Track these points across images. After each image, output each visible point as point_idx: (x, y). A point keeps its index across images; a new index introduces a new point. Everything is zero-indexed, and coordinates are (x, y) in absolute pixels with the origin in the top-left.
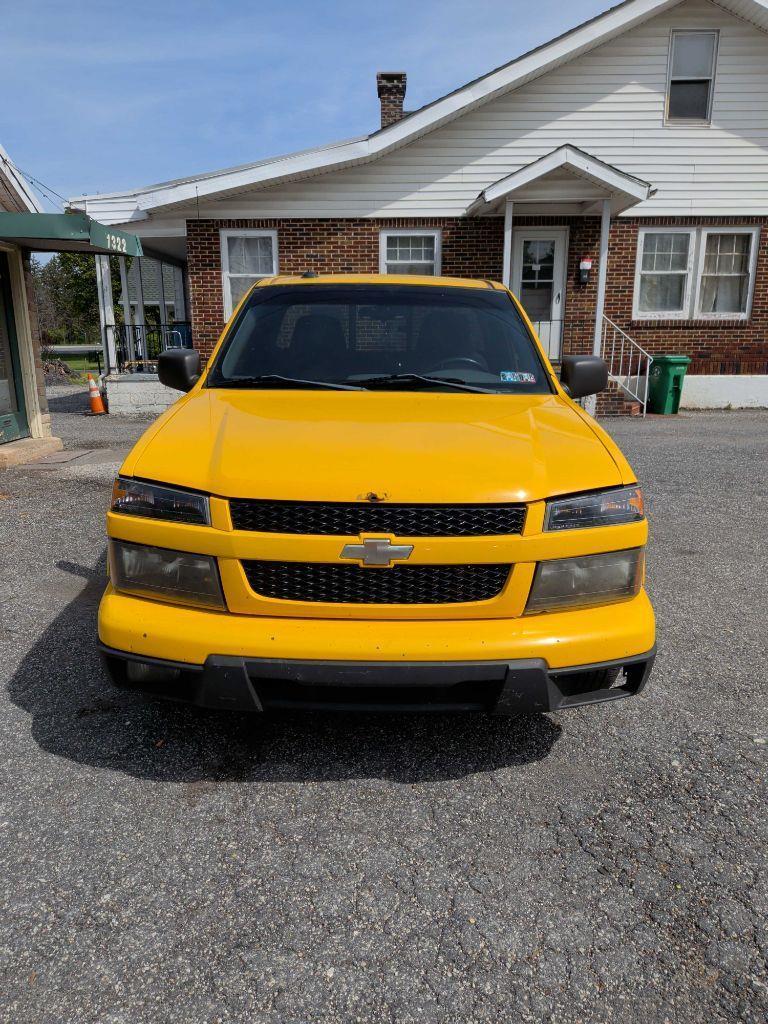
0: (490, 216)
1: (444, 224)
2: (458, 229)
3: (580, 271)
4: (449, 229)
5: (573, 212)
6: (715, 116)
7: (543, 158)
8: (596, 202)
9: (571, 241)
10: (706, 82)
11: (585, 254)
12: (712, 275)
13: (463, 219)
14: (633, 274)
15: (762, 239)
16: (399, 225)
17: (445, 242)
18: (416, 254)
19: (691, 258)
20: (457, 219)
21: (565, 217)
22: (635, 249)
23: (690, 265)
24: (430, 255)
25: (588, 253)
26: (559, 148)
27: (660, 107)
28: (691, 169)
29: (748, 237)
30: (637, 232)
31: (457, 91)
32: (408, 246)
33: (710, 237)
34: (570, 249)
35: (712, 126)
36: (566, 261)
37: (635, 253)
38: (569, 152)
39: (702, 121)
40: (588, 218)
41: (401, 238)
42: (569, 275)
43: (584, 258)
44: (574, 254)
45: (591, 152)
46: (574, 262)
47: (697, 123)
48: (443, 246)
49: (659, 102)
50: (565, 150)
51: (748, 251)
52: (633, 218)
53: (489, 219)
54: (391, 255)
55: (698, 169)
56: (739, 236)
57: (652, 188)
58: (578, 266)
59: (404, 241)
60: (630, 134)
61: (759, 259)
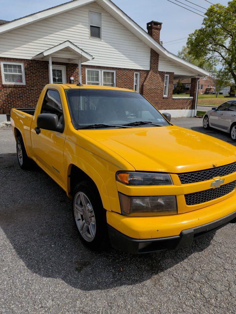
0: (40, 60)
1: (24, 61)
2: (29, 63)
3: (70, 80)
4: (26, 63)
5: (67, 62)
6: (102, 38)
7: (61, 44)
8: (75, 59)
9: (67, 70)
10: (99, 28)
11: (71, 75)
12: (105, 83)
13: (31, 60)
14: (85, 82)
15: (117, 74)
16: (7, 60)
17: (26, 67)
18: (15, 71)
19: (100, 78)
20: (29, 60)
21: (64, 63)
22: (85, 74)
23: (100, 80)
24: (20, 71)
25: (72, 75)
26: (65, 42)
27: (88, 33)
28: (97, 52)
29: (113, 73)
30: (85, 69)
31: (27, 16)
32: (11, 68)
33: (104, 72)
34: (67, 73)
35: (102, 40)
36: (66, 77)
37: (85, 76)
38: (69, 43)
39: (99, 39)
40: (71, 64)
41: (9, 65)
42: (67, 81)
43: (71, 76)
44: (68, 75)
45: (75, 44)
46: (69, 77)
47: (98, 39)
48: (25, 69)
49: (87, 31)
50: (67, 42)
51: (113, 77)
52: (85, 65)
53: (40, 61)
54: (5, 70)
55: (99, 52)
56: (111, 73)
57: (93, 57)
58: (70, 79)
59: (10, 66)
60: (80, 39)
61: (116, 79)
